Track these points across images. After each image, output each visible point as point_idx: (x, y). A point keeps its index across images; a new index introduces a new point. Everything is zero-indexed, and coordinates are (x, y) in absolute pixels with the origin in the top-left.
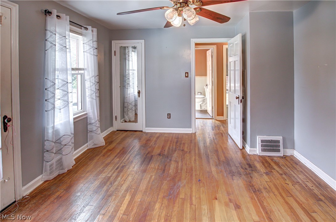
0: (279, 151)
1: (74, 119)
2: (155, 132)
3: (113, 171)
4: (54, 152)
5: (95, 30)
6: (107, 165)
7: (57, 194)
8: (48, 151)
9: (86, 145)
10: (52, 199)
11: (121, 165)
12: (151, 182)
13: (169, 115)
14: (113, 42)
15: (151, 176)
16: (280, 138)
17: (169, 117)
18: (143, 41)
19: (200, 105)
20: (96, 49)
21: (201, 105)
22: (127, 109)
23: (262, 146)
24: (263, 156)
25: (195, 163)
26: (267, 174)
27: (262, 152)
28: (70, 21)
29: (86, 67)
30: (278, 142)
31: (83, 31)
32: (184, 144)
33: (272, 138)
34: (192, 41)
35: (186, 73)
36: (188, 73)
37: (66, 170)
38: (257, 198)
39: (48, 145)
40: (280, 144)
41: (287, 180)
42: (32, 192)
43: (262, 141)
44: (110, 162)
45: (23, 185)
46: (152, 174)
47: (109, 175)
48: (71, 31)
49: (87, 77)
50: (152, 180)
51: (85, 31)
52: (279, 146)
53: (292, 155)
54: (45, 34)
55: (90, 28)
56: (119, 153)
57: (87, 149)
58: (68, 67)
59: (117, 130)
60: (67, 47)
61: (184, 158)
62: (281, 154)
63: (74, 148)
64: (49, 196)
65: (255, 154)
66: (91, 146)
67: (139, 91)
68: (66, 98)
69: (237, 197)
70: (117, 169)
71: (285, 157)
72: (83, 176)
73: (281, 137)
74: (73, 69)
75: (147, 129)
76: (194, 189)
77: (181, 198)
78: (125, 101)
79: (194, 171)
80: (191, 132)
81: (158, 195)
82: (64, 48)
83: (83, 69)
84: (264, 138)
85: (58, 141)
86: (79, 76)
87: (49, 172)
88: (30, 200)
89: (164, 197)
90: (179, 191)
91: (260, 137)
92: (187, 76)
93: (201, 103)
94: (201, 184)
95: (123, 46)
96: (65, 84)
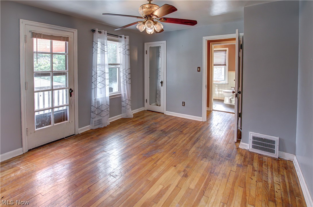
0: (273, 152)
1: (110, 97)
2: (173, 115)
3: (125, 133)
4: (96, 113)
5: (127, 37)
6: (125, 129)
7: (92, 136)
8: (92, 112)
9: (121, 115)
10: (89, 138)
11: (133, 131)
12: (142, 144)
13: (183, 103)
14: (145, 44)
15: (145, 141)
16: (276, 139)
17: (183, 105)
18: (165, 42)
19: (230, 99)
20: (128, 50)
21: (232, 99)
22: (159, 96)
23: (253, 142)
24: (252, 153)
25: (182, 142)
26: (239, 166)
27: (253, 149)
28: (107, 34)
29: (122, 63)
30: (273, 142)
31: (119, 39)
32: (187, 127)
33: (266, 136)
34: (204, 38)
35: (198, 68)
36: (200, 68)
37: (103, 126)
38: (208, 177)
39: (93, 109)
40: (276, 145)
41: (256, 176)
42: (83, 132)
43: (254, 138)
44: (128, 128)
45: (79, 128)
46: (146, 140)
47: (122, 135)
48: (108, 39)
49: (121, 70)
50: (143, 144)
51: (121, 39)
52: (274, 147)
53: (291, 160)
54: (93, 44)
55: (123, 36)
56: (137, 124)
57: (121, 118)
58: (106, 63)
59: (147, 110)
60: (105, 51)
61: (177, 137)
62: (276, 155)
63: (109, 114)
64: (89, 136)
65: (246, 149)
66: (124, 117)
67: (162, 81)
68: (103, 82)
69: (192, 171)
70: (128, 132)
71: (279, 160)
72: (109, 131)
73: (278, 138)
74: (109, 64)
75: (167, 113)
76: (165, 156)
77: (152, 158)
78: (158, 89)
79: (176, 146)
80: (201, 121)
81: (140, 152)
82: (103, 51)
83: (119, 64)
84: (256, 134)
85: (99, 107)
86: (118, 69)
87: (94, 124)
88: (80, 136)
89: (142, 154)
90: (154, 154)
91: (251, 133)
92: (199, 70)
93: (230, 98)
94: (173, 155)
95: (152, 46)
96: (103, 74)
